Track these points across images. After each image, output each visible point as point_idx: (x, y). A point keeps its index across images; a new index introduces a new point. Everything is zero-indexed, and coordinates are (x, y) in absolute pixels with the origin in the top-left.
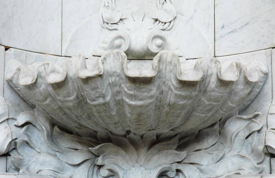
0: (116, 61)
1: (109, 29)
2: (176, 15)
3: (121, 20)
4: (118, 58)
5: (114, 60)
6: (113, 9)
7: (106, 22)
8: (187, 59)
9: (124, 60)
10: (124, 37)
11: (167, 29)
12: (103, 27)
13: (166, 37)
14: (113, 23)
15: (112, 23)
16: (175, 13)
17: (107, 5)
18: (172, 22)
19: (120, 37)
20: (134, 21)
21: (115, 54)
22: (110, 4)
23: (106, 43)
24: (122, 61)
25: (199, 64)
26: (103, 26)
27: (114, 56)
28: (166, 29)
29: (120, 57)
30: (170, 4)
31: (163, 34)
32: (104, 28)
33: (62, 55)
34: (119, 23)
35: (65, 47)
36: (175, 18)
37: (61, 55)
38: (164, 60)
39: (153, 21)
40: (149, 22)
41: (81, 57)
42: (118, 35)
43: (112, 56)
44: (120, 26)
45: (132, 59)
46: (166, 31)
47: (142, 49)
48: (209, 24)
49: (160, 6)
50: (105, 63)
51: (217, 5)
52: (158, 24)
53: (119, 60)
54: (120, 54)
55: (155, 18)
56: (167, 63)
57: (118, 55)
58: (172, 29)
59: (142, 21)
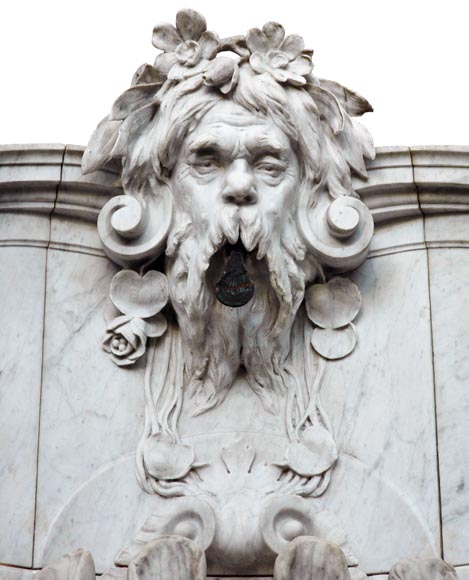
0: (175, 566)
1: (161, 496)
2: (336, 457)
3: (193, 470)
4: (180, 557)
5: (170, 564)
6: (173, 443)
7: (153, 477)
8: (369, 575)
9: (198, 561)
10: (201, 515)
11: (313, 494)
12: (144, 490)
13: (311, 514)
14: (172, 478)
15: (168, 478)
16: (335, 452)
17: (155, 430)
18: (328, 474)
19: (191, 515)
20: (229, 472)
21: (174, 548)
22: (164, 429)
23: (153, 531)
24: (191, 566)
25: (400, 574)
26: (146, 488)
27: (172, 553)
28: (312, 492)
29: (188, 555)
30: (322, 428)
31: (305, 505)
32: (148, 493)
33: (35, 566)
34: (187, 480)
35: (42, 542)
36: (335, 465)
37: (30, 566)
38: (304, 564)
39: (278, 472)
40: (266, 475)
41: (82, 559)
42: (185, 509)
43: (165, 552)
44: (191, 487)
45: (221, 573)
46: (312, 499)
47: (248, 544)
48: (423, 481)
49: (294, 434)
50: (146, 574)
51: (443, 429)
52: (290, 481)
53: (185, 564)
54: (187, 546)
55: (283, 463)
56: (314, 570)
57: (183, 552)
58: (327, 493)
59: (249, 472)
